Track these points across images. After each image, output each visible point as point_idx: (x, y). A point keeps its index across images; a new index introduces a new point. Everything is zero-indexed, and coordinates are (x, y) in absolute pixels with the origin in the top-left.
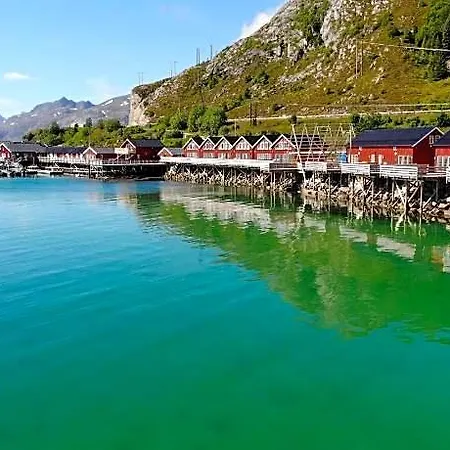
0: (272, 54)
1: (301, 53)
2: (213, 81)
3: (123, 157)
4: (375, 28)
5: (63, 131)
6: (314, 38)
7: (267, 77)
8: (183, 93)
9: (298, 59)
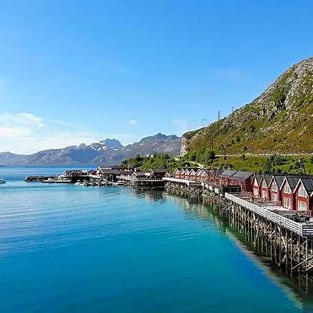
0: (259, 115)
1: (274, 114)
2: (226, 131)
3: (149, 177)
4: (310, 102)
5: (142, 159)
6: (281, 106)
7: (253, 129)
8: (208, 138)
9: (272, 118)
